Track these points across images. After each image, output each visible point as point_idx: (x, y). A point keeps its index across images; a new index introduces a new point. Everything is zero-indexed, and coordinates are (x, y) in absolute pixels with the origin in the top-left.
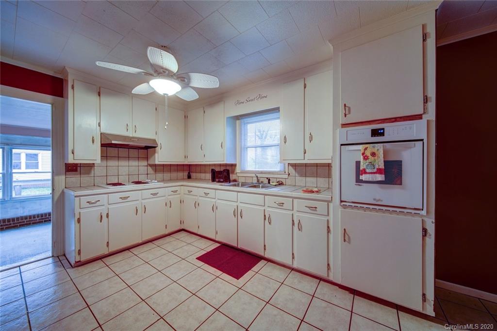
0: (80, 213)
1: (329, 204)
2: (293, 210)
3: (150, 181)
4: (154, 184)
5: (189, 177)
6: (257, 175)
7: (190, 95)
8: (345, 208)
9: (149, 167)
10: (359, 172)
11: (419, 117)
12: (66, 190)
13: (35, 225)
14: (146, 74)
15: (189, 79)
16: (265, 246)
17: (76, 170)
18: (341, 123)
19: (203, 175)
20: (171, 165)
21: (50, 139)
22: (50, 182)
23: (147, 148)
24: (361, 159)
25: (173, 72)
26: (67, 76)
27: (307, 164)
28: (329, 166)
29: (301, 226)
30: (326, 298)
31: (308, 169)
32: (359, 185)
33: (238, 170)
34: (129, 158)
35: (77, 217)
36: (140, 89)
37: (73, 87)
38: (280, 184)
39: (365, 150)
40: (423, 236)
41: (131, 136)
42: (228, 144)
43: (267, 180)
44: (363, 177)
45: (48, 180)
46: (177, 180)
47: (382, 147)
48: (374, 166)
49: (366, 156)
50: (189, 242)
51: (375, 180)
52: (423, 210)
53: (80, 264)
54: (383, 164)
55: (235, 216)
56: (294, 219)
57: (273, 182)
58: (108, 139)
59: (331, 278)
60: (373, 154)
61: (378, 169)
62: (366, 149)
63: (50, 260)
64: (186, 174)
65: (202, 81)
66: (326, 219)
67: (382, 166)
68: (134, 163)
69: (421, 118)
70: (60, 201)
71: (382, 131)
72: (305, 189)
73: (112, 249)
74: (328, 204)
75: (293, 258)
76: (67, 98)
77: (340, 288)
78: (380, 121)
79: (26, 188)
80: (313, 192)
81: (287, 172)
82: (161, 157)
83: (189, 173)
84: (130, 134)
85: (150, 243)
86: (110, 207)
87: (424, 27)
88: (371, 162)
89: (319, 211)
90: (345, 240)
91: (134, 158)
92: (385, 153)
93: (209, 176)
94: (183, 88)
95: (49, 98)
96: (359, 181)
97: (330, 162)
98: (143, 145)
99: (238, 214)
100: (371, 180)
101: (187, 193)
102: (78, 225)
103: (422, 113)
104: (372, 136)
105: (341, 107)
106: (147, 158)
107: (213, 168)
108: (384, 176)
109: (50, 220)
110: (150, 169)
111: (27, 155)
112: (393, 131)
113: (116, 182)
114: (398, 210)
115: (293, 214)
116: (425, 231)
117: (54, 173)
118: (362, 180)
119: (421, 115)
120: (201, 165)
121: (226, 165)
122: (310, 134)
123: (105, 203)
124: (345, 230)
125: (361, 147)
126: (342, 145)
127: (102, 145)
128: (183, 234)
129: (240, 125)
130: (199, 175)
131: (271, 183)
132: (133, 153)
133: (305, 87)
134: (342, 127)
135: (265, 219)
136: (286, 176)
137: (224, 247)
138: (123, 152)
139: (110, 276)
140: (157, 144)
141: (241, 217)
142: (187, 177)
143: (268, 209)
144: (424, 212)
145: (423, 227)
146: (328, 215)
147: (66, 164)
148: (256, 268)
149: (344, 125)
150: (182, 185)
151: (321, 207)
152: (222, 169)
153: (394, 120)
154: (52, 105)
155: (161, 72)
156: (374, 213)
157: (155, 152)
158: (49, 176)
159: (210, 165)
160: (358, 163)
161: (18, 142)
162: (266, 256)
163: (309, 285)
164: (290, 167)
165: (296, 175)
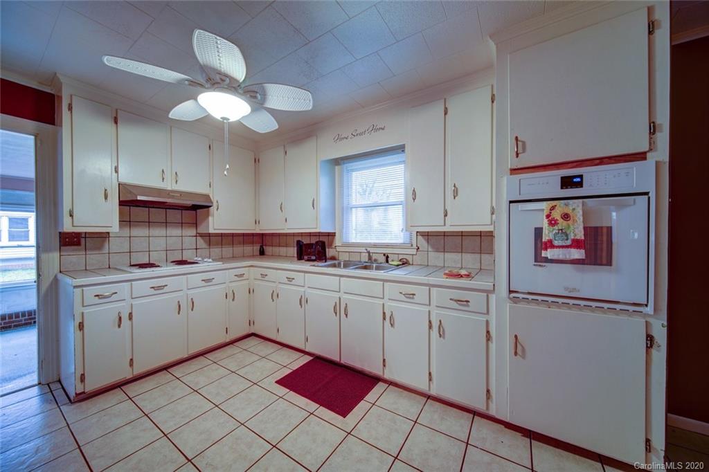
0: (83, 313)
1: (490, 295)
2: (430, 305)
3: (200, 259)
4: (207, 265)
5: (262, 253)
6: (369, 249)
8: (516, 303)
9: (199, 238)
10: (541, 244)
11: (641, 156)
12: (60, 276)
13: (19, 328)
14: (193, 83)
15: (264, 95)
16: (384, 360)
17: (78, 244)
18: (509, 167)
19: (283, 250)
20: (233, 235)
21: (33, 194)
22: (33, 263)
23: (195, 208)
24: (545, 224)
26: (60, 90)
27: (447, 232)
28: (490, 235)
29: (444, 330)
30: (487, 447)
31: (449, 240)
32: (540, 265)
33: (337, 242)
34: (166, 224)
35: (78, 320)
37: (70, 108)
38: (404, 263)
39: (551, 210)
40: (647, 347)
41: (169, 188)
42: (323, 202)
43: (384, 258)
44: (549, 254)
45: (30, 259)
46: (244, 257)
47: (581, 205)
48: (567, 235)
49: (553, 219)
50: (262, 354)
51: (568, 257)
52: (646, 305)
53: (84, 397)
54: (583, 233)
55: (336, 313)
56: (431, 319)
57: (393, 261)
58: (131, 192)
59: (493, 412)
60: (566, 217)
61: (573, 241)
62: (553, 208)
63: (35, 391)
64: (257, 248)
65: (284, 98)
66: (483, 318)
67: (580, 235)
68: (176, 232)
69: (645, 159)
70: (50, 292)
71: (578, 180)
72: (447, 272)
74: (488, 296)
75: (430, 380)
76: (61, 126)
77: (506, 427)
78: (575, 164)
79: (9, 270)
80: (462, 276)
81: (415, 246)
82: (217, 222)
83: (262, 247)
84: (169, 185)
85: (201, 357)
86: (135, 302)
87: (650, 10)
88: (561, 230)
89: (472, 306)
90: (516, 353)
91: (175, 224)
92: (585, 214)
93: (293, 251)
95: (31, 124)
96: (539, 259)
97: (490, 228)
98: (189, 203)
99: (340, 310)
100: (561, 257)
101: (260, 277)
102: (79, 332)
103: (647, 149)
104: (562, 188)
105: (510, 142)
106: (196, 225)
107: (300, 239)
108: (584, 251)
109: (35, 322)
110: (201, 242)
111: (11, 220)
112: (597, 180)
113: (146, 261)
114: (606, 306)
115: (429, 312)
116: (650, 339)
117: (41, 248)
118: (547, 258)
119: (645, 153)
120: (279, 235)
121: (319, 234)
122: (455, 186)
123: (126, 295)
124: (516, 336)
125: (545, 205)
126: (511, 202)
127: (123, 203)
128: (253, 342)
129: (341, 174)
130: (276, 250)
131: (390, 263)
132: (174, 215)
133: (446, 114)
134: (511, 174)
135: (384, 319)
136: (414, 252)
137: (319, 364)
138: (157, 214)
139: (133, 417)
140: (212, 203)
141: (347, 315)
142: (258, 253)
143: (389, 304)
144: (649, 310)
145: (647, 332)
146: (488, 312)
147: (60, 233)
148: (371, 396)
149: (514, 171)
150: (251, 266)
151: (477, 300)
152: (314, 240)
153: (598, 161)
154: (36, 137)
155: (218, 81)
156: (564, 311)
157: (208, 215)
158: (32, 253)
159: (294, 235)
160: (538, 232)
162: (387, 376)
163: (457, 424)
164: (420, 237)
165: (430, 249)
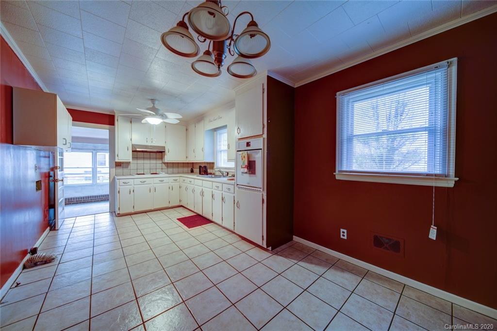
0: (119, 188)
4: (163, 175)
5: (192, 172)
9: (163, 164)
12: (116, 177)
16: (212, 213)
17: (121, 166)
20: (173, 163)
23: (160, 152)
29: (225, 200)
32: (243, 175)
33: (215, 166)
34: (150, 158)
35: (118, 190)
37: (117, 120)
40: (262, 203)
42: (206, 148)
48: (244, 164)
53: (120, 215)
55: (201, 195)
58: (135, 148)
60: (244, 157)
61: (245, 166)
62: (242, 154)
64: (190, 169)
68: (153, 162)
69: (262, 137)
70: (113, 184)
73: (137, 209)
76: (115, 126)
82: (169, 158)
83: (192, 169)
84: (149, 144)
85: (159, 211)
86: (135, 186)
87: (263, 85)
88: (243, 162)
91: (153, 159)
92: (249, 156)
93: (198, 170)
95: (107, 126)
98: (156, 150)
101: (183, 181)
102: (118, 194)
104: (247, 147)
106: (161, 159)
107: (201, 165)
110: (164, 166)
113: (142, 172)
116: (263, 200)
117: (110, 167)
119: (262, 135)
123: (132, 183)
126: (237, 151)
127: (133, 151)
128: (181, 208)
132: (153, 155)
135: (212, 197)
140: (165, 150)
143: (214, 191)
144: (262, 190)
145: (262, 198)
147: (115, 162)
150: (181, 176)
153: (254, 137)
154: (109, 130)
157: (165, 155)
159: (198, 163)
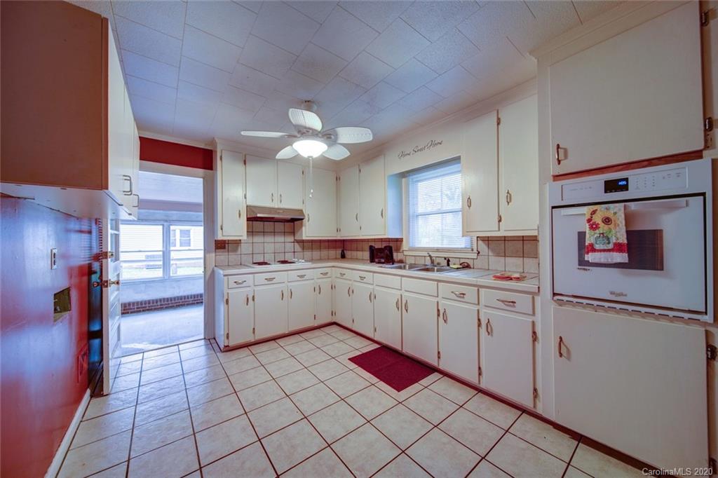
0: (228, 293)
1: (536, 297)
2: (479, 304)
3: (296, 260)
4: (301, 264)
5: (343, 256)
6: (431, 253)
7: (339, 153)
8: (560, 305)
9: (296, 244)
10: (584, 248)
11: (697, 155)
13: (189, 306)
14: (290, 136)
15: (336, 135)
16: (439, 353)
17: (224, 248)
18: (552, 174)
19: (359, 254)
20: (320, 241)
21: (202, 214)
22: (202, 261)
23: (293, 220)
24: (587, 228)
25: (316, 130)
26: (216, 147)
27: (507, 236)
28: (534, 239)
29: (491, 328)
30: (527, 437)
31: (509, 244)
32: (584, 269)
33: (404, 246)
34: (274, 233)
35: (226, 297)
36: (284, 153)
37: (221, 158)
38: (466, 266)
39: (591, 214)
40: (708, 358)
41: (276, 207)
42: (391, 212)
43: (446, 261)
44: (590, 257)
45: (200, 258)
46: (328, 259)
47: (623, 209)
48: (608, 239)
49: (594, 223)
50: (341, 338)
51: (610, 261)
52: (706, 313)
53: (228, 349)
54: (625, 236)
55: (398, 308)
56: (480, 318)
57: (454, 264)
58: (253, 211)
59: (540, 410)
60: (607, 221)
61: (615, 244)
62: (594, 212)
63: (202, 342)
64: (339, 252)
65: (351, 135)
66: (530, 319)
67: (623, 239)
68: (280, 239)
69: (701, 157)
70: (210, 280)
71: (624, 183)
72: (499, 275)
73: (259, 336)
74: (533, 298)
75: (480, 374)
76: (216, 170)
77: (555, 428)
78: (621, 167)
80: (511, 279)
81: (475, 251)
82: (309, 231)
83: (343, 251)
84: (276, 205)
85: (297, 335)
86: (256, 288)
88: (602, 234)
89: (518, 307)
90: (561, 355)
91: (280, 233)
92: (629, 218)
93: (367, 255)
94: (329, 146)
95: (201, 171)
96: (583, 263)
97: (535, 233)
98: (289, 217)
99: (402, 306)
100: (603, 261)
101: (340, 276)
102: (226, 306)
103: (701, 148)
104: (606, 192)
105: (552, 150)
106: (293, 233)
107: (373, 244)
108: (627, 255)
109: (202, 302)
110: (297, 247)
111: (181, 231)
112: (642, 183)
113: (262, 261)
114: (657, 312)
116: (711, 350)
117: (206, 251)
118: (588, 261)
119: (701, 151)
120: (357, 241)
121: (389, 240)
122: (508, 193)
123: (251, 284)
124: (561, 338)
125: (586, 211)
126: (553, 207)
127: (249, 219)
128: (335, 328)
129: (407, 185)
130: (354, 253)
131: (451, 266)
132: (280, 226)
133: (498, 124)
134: (554, 181)
135: (439, 315)
136: (475, 256)
137: (385, 350)
138: (269, 226)
139: (255, 365)
140: (304, 216)
141: (407, 310)
142: (340, 256)
143: (442, 302)
144: (709, 318)
145: (707, 342)
146: (534, 314)
147: (215, 240)
148: (425, 382)
149: (557, 177)
150: (333, 267)
151: (523, 302)
152: (384, 245)
153: (646, 163)
154: (204, 178)
155: (305, 132)
156: (611, 315)
157: (301, 226)
158: (201, 254)
159: (368, 240)
160: (582, 236)
161: (175, 218)
162: (441, 367)
163: (504, 416)
164: (480, 242)
165: (490, 254)
